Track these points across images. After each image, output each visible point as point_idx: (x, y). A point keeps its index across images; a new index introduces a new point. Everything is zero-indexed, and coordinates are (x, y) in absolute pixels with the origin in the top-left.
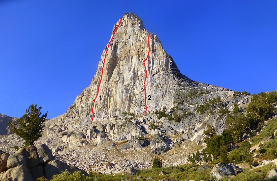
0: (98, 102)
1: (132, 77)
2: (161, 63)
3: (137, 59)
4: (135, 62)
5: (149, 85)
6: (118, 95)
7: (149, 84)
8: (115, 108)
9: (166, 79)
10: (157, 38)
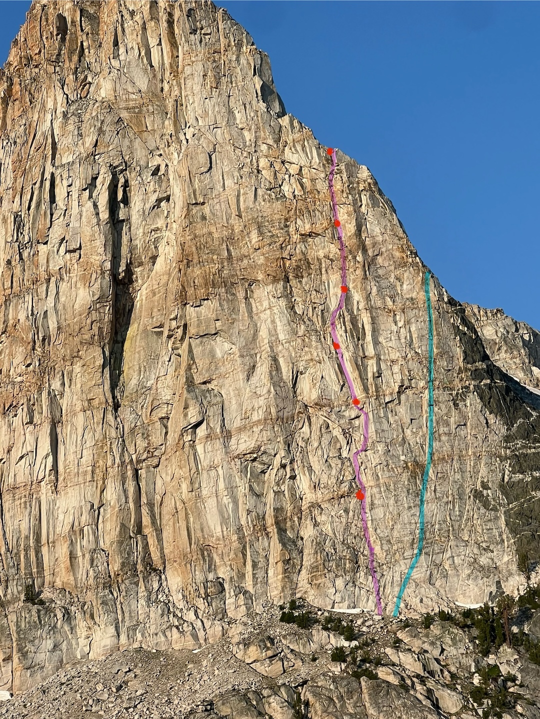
0: (82, 530)
1: (273, 410)
2: (415, 336)
3: (283, 303)
4: (273, 322)
5: (377, 461)
6: (211, 503)
7: (377, 456)
8: (211, 576)
9: (453, 426)
10: (376, 189)
